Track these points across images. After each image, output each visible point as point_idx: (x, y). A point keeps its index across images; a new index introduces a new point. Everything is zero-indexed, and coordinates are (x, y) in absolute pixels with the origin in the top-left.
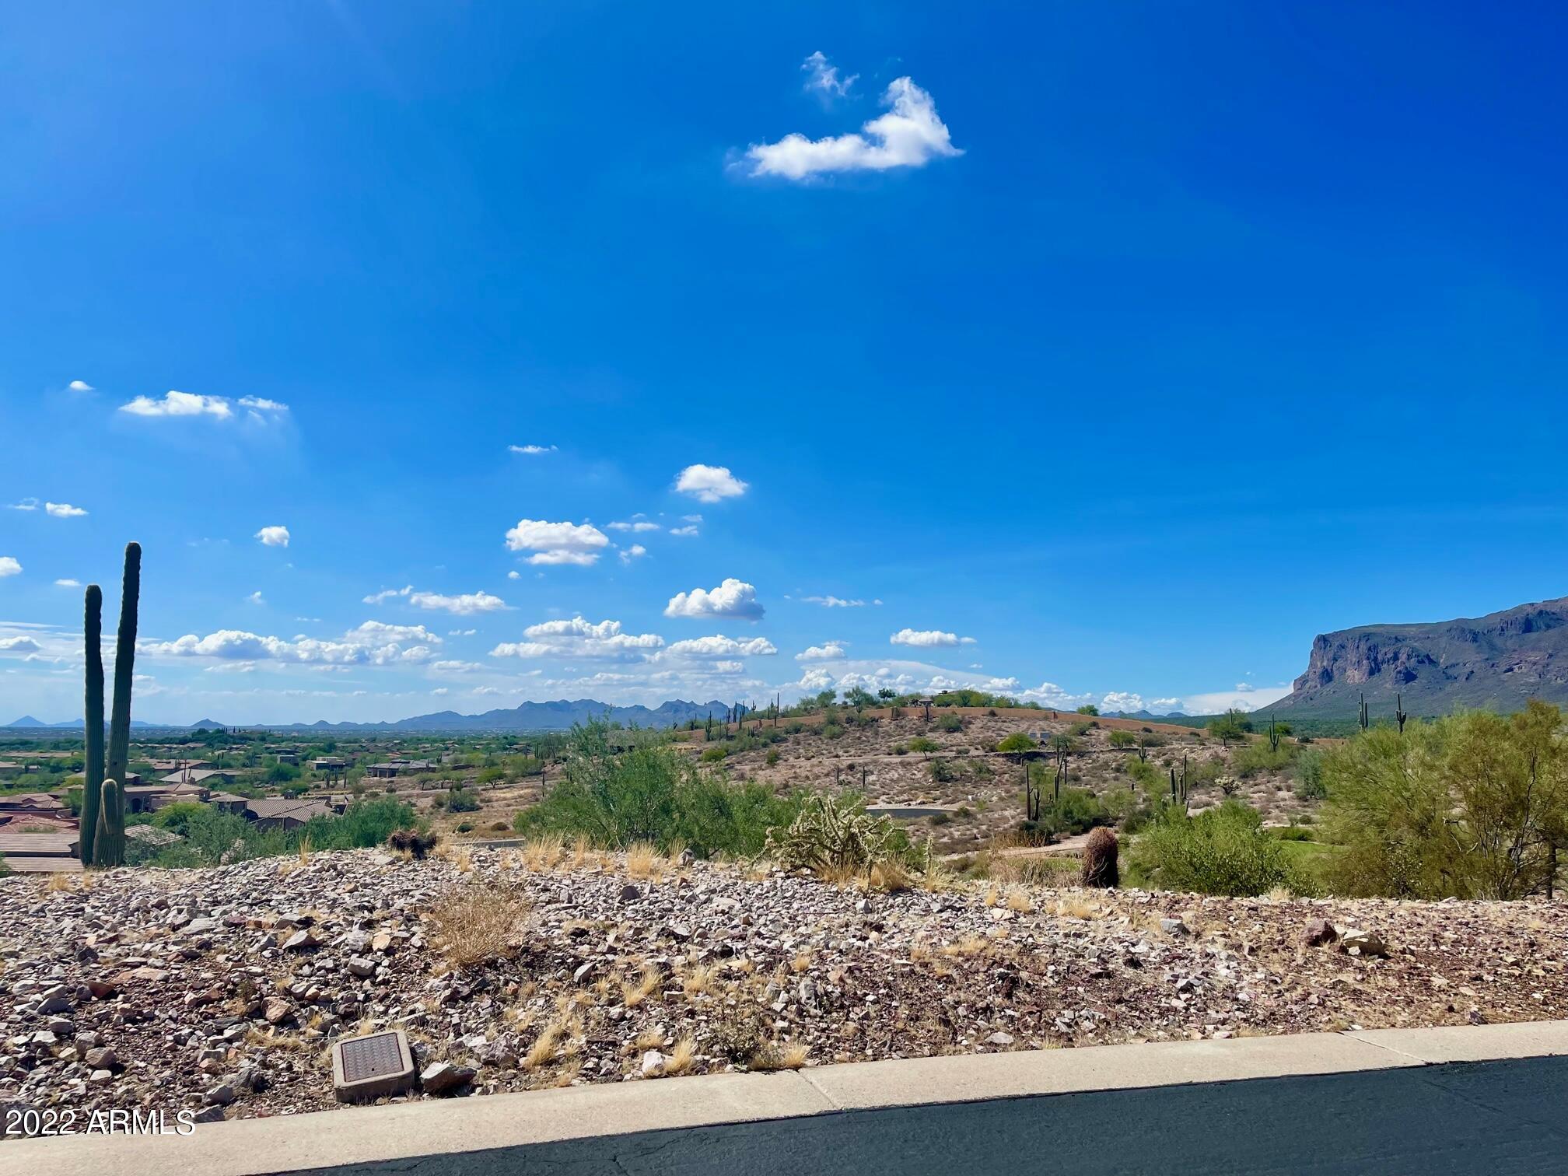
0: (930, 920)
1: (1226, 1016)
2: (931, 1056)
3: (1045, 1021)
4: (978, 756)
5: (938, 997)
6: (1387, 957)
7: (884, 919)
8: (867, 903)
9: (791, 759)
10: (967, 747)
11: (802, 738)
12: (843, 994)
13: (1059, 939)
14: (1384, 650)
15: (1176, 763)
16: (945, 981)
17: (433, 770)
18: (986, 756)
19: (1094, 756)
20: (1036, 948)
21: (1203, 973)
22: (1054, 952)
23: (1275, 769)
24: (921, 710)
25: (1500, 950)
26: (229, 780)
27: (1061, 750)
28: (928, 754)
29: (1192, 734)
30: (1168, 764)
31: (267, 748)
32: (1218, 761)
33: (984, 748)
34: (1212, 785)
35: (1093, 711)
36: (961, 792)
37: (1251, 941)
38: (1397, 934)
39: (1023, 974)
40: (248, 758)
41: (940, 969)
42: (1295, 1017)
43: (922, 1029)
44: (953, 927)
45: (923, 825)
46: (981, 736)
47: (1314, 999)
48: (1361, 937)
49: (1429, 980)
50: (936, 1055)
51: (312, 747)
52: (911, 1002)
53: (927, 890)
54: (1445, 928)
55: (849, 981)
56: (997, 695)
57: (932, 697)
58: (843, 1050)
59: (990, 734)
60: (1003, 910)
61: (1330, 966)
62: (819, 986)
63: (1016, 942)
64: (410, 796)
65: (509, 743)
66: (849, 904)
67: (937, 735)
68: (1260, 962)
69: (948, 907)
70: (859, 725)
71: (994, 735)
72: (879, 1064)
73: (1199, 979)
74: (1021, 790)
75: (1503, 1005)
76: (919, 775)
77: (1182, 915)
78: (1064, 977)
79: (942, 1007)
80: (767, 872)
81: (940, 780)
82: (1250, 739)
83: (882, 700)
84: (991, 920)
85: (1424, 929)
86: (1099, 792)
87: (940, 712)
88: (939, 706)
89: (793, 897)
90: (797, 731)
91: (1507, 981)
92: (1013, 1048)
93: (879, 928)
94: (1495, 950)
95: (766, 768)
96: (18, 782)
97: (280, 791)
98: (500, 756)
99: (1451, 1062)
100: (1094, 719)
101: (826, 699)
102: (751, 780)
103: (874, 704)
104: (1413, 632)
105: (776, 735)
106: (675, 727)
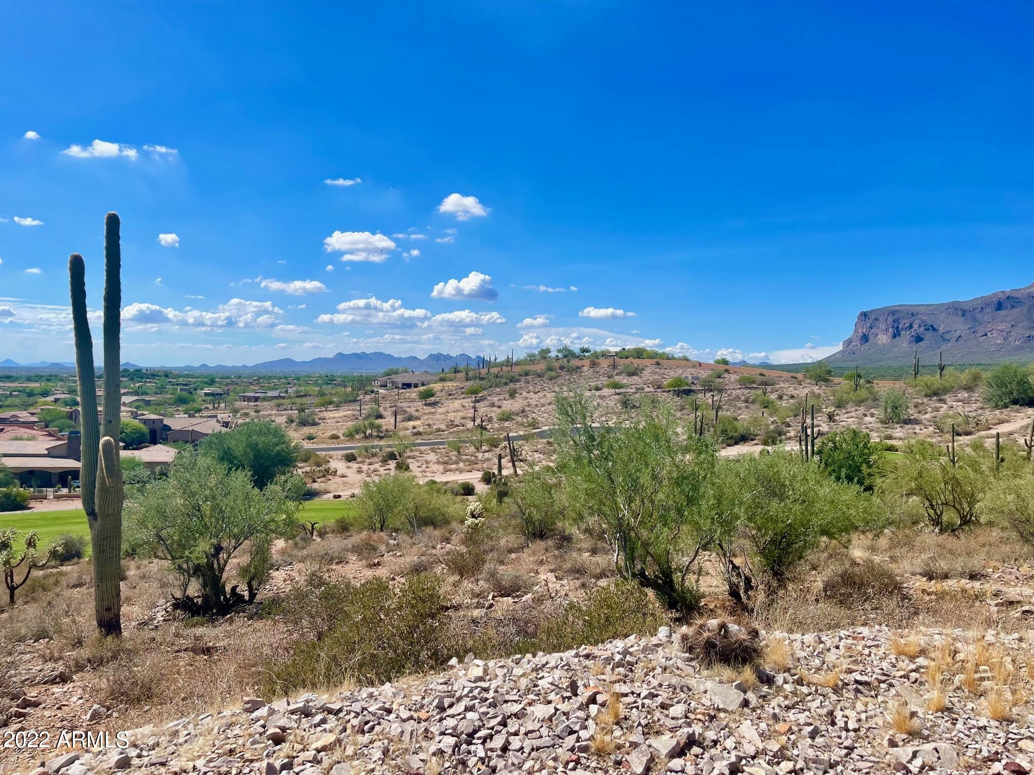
4: (650, 392)
9: (524, 393)
10: (642, 386)
11: (530, 379)
14: (903, 322)
15: (785, 397)
17: (284, 398)
18: (655, 392)
19: (729, 392)
23: (859, 403)
24: (609, 361)
26: (148, 403)
27: (706, 388)
28: (617, 390)
29: (792, 377)
30: (780, 397)
31: (170, 382)
32: (815, 396)
33: (653, 386)
35: (725, 362)
40: (158, 388)
46: (651, 378)
51: (200, 382)
57: (615, 353)
59: (657, 377)
64: (270, 415)
65: (330, 380)
67: (621, 377)
70: (568, 371)
71: (660, 378)
76: (612, 404)
81: (626, 408)
82: (833, 381)
83: (582, 354)
86: (738, 416)
87: (622, 362)
88: (621, 358)
90: (527, 374)
95: (509, 399)
96: (6, 403)
97: (183, 411)
98: (327, 389)
100: (726, 367)
101: (545, 352)
102: (500, 407)
103: (578, 357)
104: (923, 310)
105: (513, 377)
106: (443, 371)
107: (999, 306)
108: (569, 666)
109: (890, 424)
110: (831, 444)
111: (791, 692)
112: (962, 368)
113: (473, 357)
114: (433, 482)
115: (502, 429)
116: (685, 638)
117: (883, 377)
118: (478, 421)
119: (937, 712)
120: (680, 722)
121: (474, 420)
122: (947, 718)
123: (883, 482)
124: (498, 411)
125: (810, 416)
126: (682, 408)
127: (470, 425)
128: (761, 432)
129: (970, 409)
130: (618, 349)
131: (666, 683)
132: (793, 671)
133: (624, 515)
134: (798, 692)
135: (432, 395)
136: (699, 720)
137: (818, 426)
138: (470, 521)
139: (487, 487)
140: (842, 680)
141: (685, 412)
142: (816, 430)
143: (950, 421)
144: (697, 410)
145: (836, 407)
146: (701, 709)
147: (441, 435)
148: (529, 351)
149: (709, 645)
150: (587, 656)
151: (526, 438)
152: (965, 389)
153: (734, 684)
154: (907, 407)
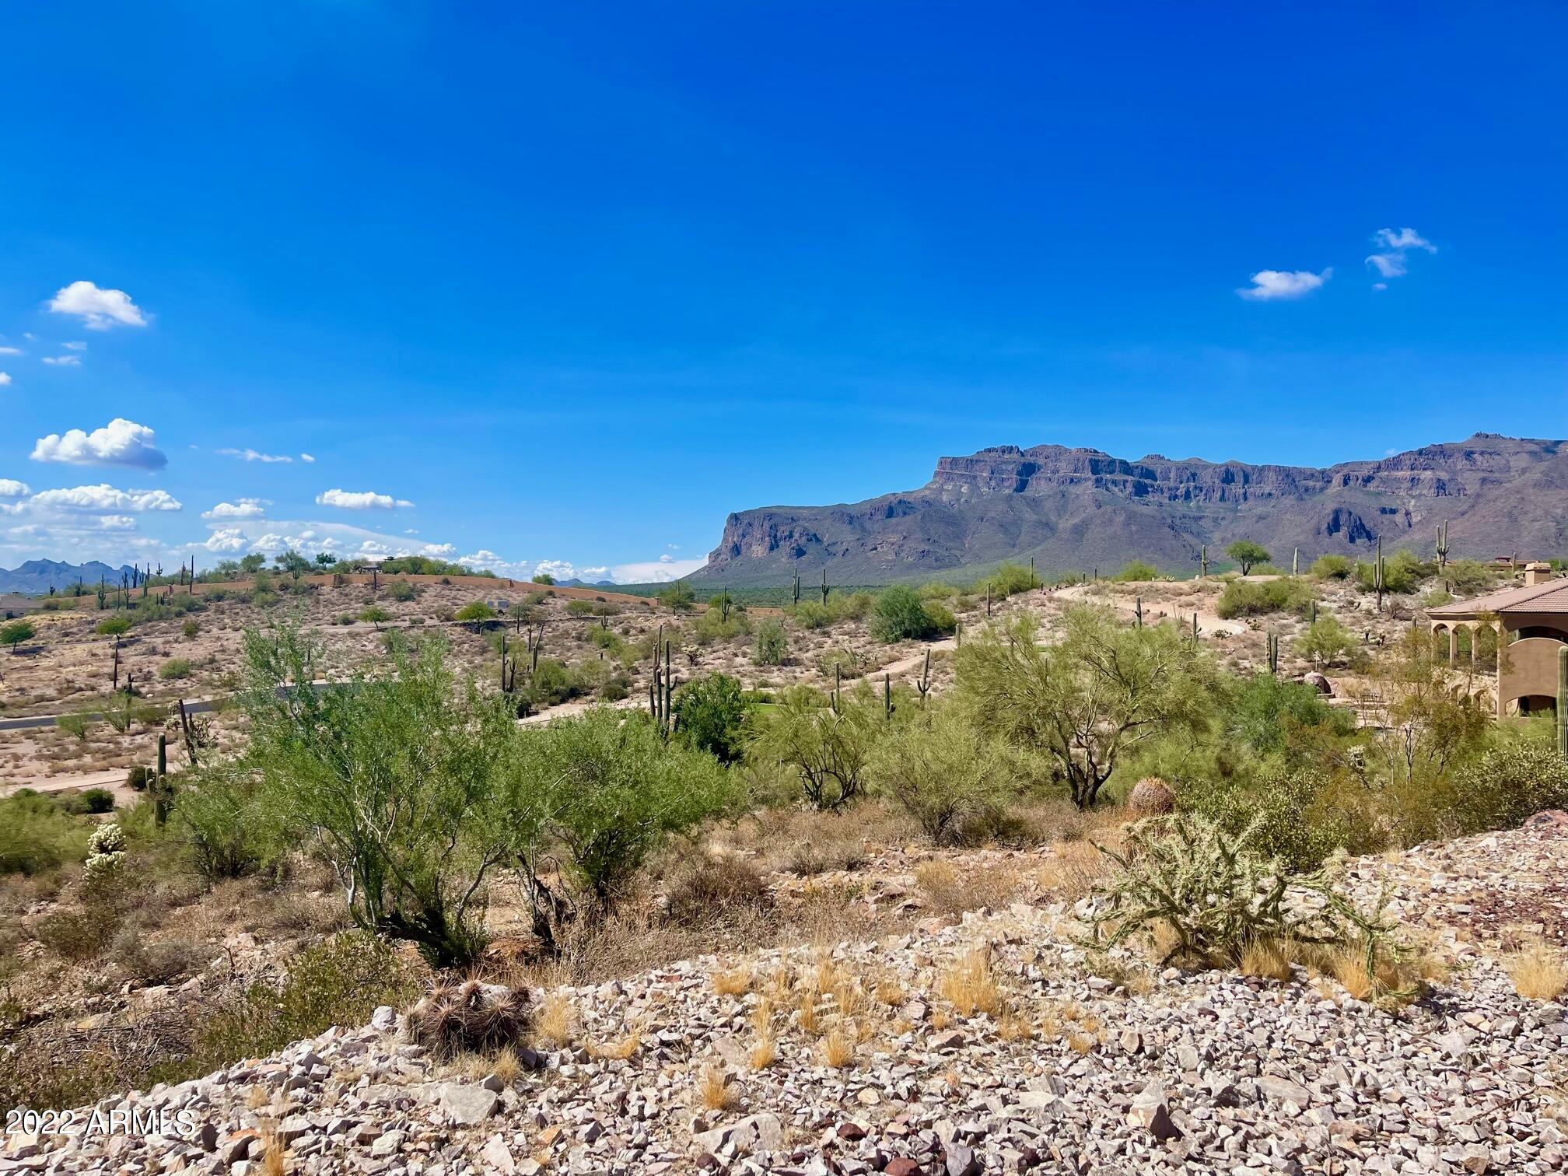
4: (434, 626)
9: (215, 631)
10: (421, 616)
11: (227, 607)
14: (782, 529)
15: (634, 632)
18: (442, 626)
19: (554, 625)
23: (729, 638)
24: (367, 576)
27: (520, 619)
28: (379, 624)
29: (642, 603)
30: (627, 632)
32: (672, 629)
33: (439, 617)
34: (676, 653)
35: (548, 580)
46: (436, 605)
56: (448, 562)
57: (377, 563)
59: (444, 602)
67: (386, 603)
70: (296, 593)
71: (449, 604)
82: (698, 609)
83: (320, 565)
86: (568, 661)
87: (389, 580)
88: (386, 572)
90: (220, 598)
95: (185, 641)
100: (551, 588)
101: (253, 563)
102: (166, 654)
103: (312, 570)
104: (805, 513)
105: (193, 604)
106: (52, 592)
107: (890, 513)
108: (208, 1101)
109: (766, 667)
110: (691, 697)
111: (569, 1077)
112: (849, 590)
113: (116, 567)
114: (29, 793)
115: (172, 692)
116: (413, 1020)
117: (758, 603)
118: (123, 681)
119: (762, 1069)
120: (387, 1160)
121: (114, 678)
122: (774, 1076)
123: (752, 746)
124: (165, 661)
125: (664, 658)
126: (483, 651)
127: (107, 687)
128: (599, 683)
129: (857, 645)
130: (382, 558)
131: (374, 1101)
132: (576, 1044)
133: (366, 826)
134: (580, 1074)
135: (29, 636)
136: (421, 1150)
137: (677, 671)
138: (97, 858)
139: (136, 794)
140: (643, 1045)
141: (488, 655)
142: (672, 677)
143: (835, 660)
144: (505, 652)
145: (700, 644)
146: (426, 1132)
147: (47, 707)
148: (225, 559)
149: (450, 1025)
150: (242, 1079)
151: (217, 707)
152: (852, 618)
153: (484, 1080)
154: (786, 643)
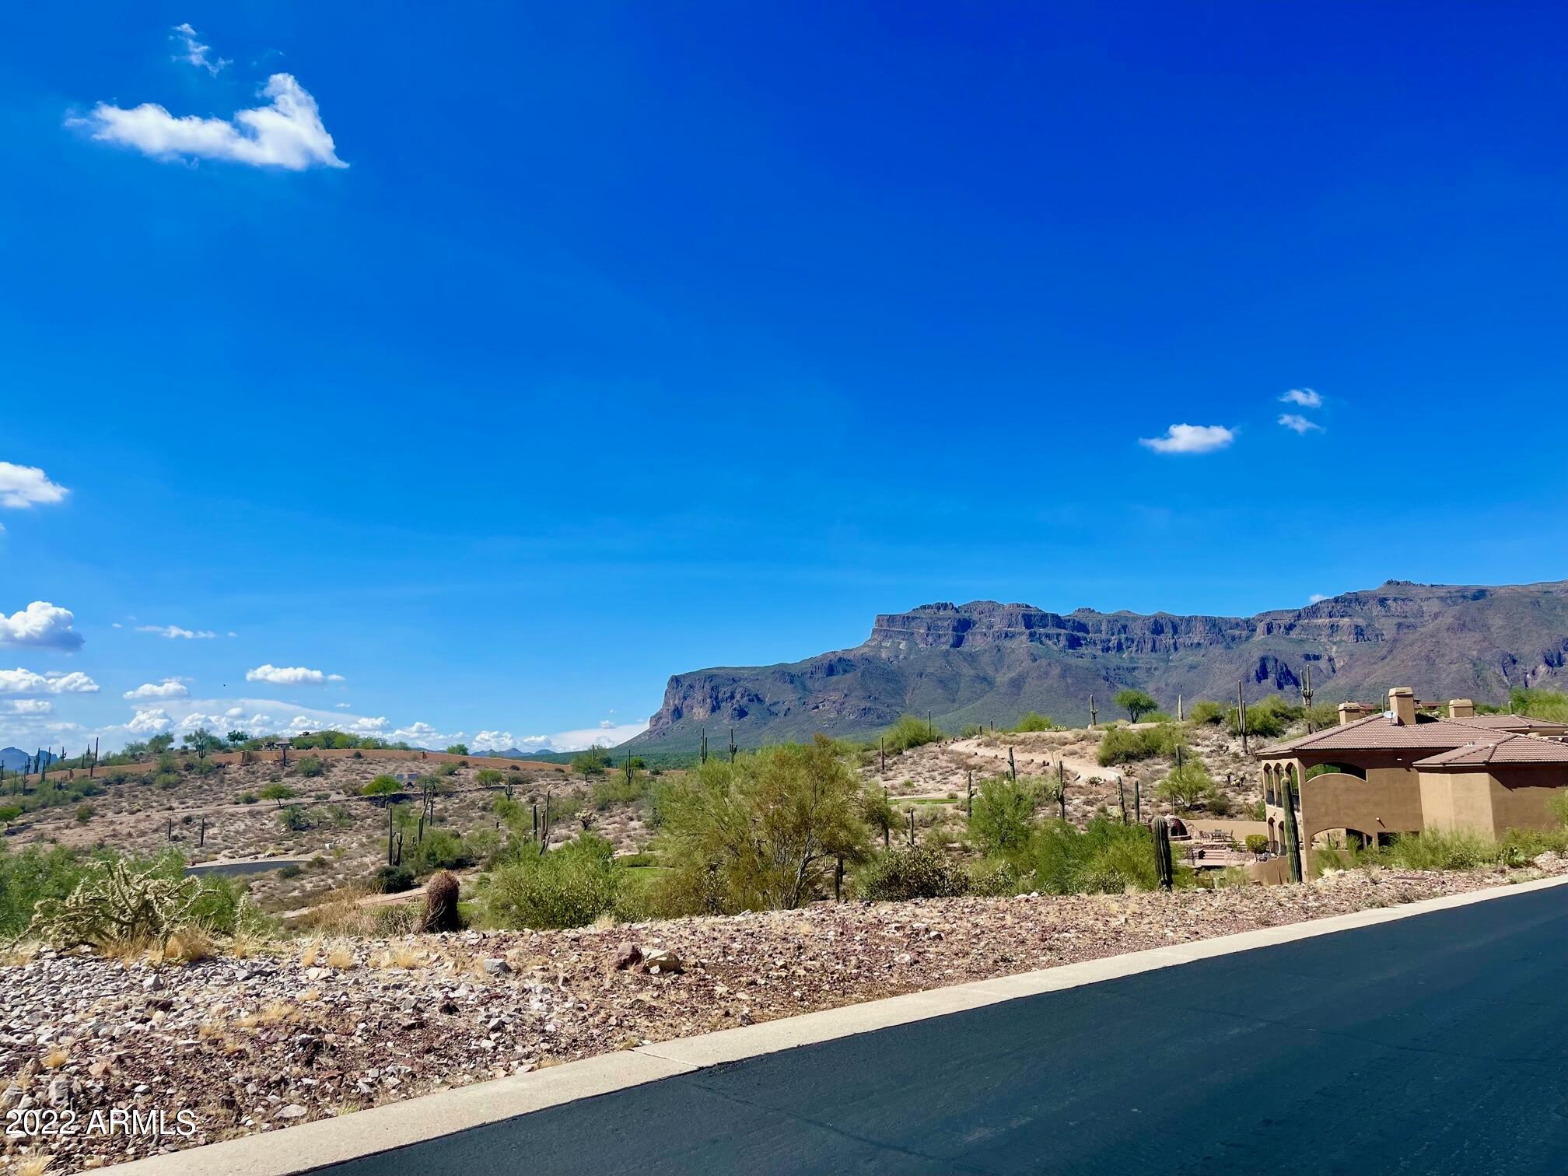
0: (233, 990)
1: (531, 1049)
2: (207, 1144)
3: (346, 1085)
4: (339, 801)
5: (227, 1076)
6: (681, 972)
7: (177, 994)
8: (157, 979)
9: (110, 815)
10: (328, 792)
11: (127, 790)
12: (105, 1089)
13: (376, 993)
14: (723, 690)
15: (540, 800)
16: (236, 1058)
18: (347, 800)
19: (462, 796)
20: (349, 1006)
21: (516, 1010)
22: (368, 1008)
24: (275, 754)
25: (774, 955)
27: (428, 791)
28: (283, 801)
30: (533, 800)
32: (580, 796)
33: (346, 792)
34: (572, 819)
35: (463, 750)
36: (318, 840)
37: (567, 971)
38: (695, 949)
39: (329, 1037)
41: (231, 1044)
42: (595, 1040)
43: (201, 1115)
44: (258, 995)
45: (271, 879)
46: (344, 780)
47: (613, 1021)
48: (661, 956)
49: (713, 990)
50: (212, 1142)
52: (191, 1086)
53: (234, 957)
54: (734, 940)
55: (116, 1072)
56: (363, 735)
57: (291, 739)
58: (97, 1153)
59: (354, 777)
60: (319, 969)
61: (633, 986)
62: (75, 1082)
63: (326, 1002)
66: (134, 981)
67: (294, 780)
68: (572, 991)
69: (257, 973)
70: (201, 772)
71: (358, 778)
72: (142, 1162)
73: (511, 1016)
74: (383, 835)
75: (769, 1005)
76: (270, 825)
77: (507, 953)
78: (375, 1034)
79: (228, 1087)
80: (33, 953)
81: (295, 829)
82: (609, 773)
83: (231, 743)
84: (304, 982)
85: (717, 943)
86: (465, 832)
87: (299, 756)
88: (298, 748)
89: (63, 980)
90: (120, 781)
91: (775, 983)
92: (305, 1120)
93: (166, 1007)
94: (770, 956)
95: (76, 826)
99: (719, 1064)
100: (464, 758)
101: (162, 741)
102: (54, 841)
103: (221, 748)
105: (91, 787)
107: (831, 670)
113: (31, 753)
126: (385, 825)
130: (297, 733)
137: (569, 838)
145: (597, 809)
